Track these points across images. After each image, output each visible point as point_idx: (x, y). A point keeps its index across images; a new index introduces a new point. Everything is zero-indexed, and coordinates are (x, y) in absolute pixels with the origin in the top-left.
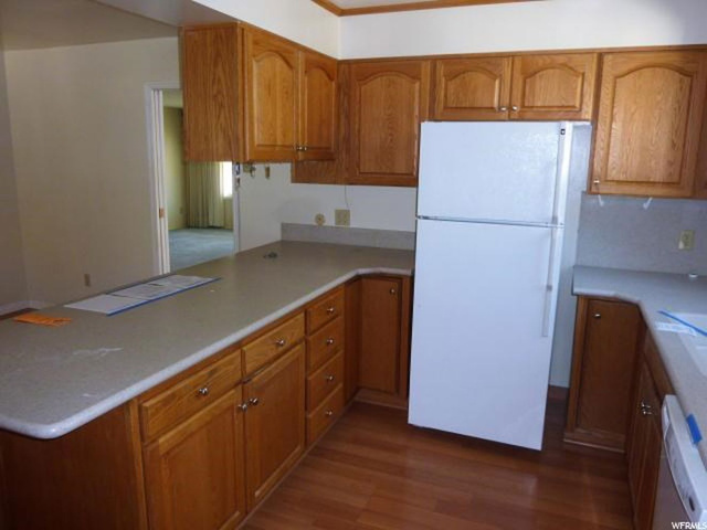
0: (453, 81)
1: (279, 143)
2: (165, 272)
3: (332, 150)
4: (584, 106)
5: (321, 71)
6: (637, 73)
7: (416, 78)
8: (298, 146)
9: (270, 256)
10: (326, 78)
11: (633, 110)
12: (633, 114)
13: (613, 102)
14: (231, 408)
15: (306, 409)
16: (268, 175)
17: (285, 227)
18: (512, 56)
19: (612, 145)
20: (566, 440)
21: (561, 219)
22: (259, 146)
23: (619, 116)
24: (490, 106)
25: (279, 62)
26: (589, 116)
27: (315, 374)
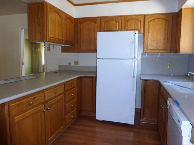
0: (106, 24)
1: (57, 38)
2: (24, 76)
3: (73, 43)
4: (141, 29)
5: (70, 20)
6: (154, 20)
7: (96, 22)
8: (62, 40)
9: (55, 73)
10: (71, 22)
11: (154, 30)
12: (154, 31)
13: (149, 28)
14: (41, 110)
15: (65, 114)
16: (54, 47)
17: (60, 66)
18: (122, 16)
19: (149, 39)
20: (141, 122)
21: (136, 58)
22: (51, 37)
23: (150, 32)
24: (116, 30)
25: (57, 15)
26: (143, 32)
27: (68, 104)
